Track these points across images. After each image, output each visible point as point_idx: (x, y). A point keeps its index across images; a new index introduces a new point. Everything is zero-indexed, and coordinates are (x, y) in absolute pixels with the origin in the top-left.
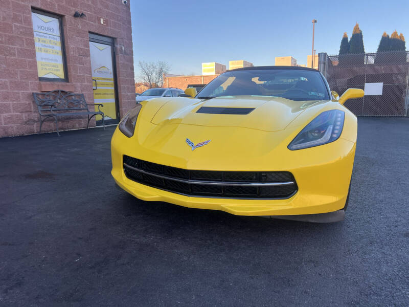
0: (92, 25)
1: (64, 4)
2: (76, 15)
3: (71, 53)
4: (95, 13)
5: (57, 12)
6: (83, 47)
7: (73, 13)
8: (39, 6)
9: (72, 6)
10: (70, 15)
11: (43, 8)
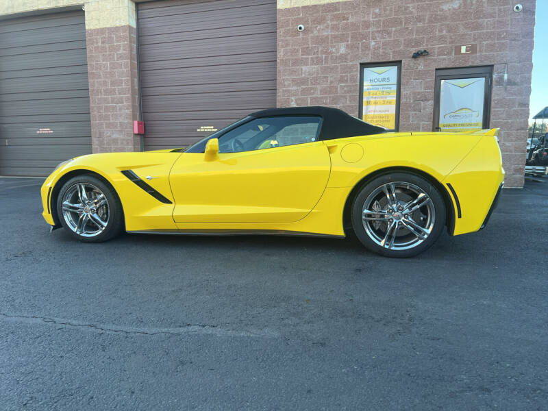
0: (445, 59)
1: (402, 47)
2: (417, 56)
3: (403, 100)
4: (450, 43)
5: (391, 60)
6: (423, 90)
7: (412, 54)
8: (369, 61)
9: (413, 47)
10: (409, 58)
11: (373, 61)
